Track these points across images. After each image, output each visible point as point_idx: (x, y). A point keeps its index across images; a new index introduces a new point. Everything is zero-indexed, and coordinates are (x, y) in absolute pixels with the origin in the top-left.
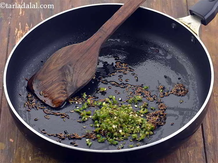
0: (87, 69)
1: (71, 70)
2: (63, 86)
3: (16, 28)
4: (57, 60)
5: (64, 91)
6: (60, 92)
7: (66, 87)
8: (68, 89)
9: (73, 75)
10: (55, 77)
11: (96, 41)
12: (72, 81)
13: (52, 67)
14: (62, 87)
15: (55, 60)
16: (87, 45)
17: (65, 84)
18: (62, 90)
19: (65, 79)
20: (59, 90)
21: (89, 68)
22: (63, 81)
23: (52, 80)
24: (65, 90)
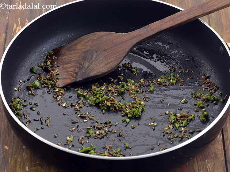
0: (108, 62)
1: (94, 57)
2: (77, 69)
3: (14, 24)
4: (88, 41)
5: (75, 75)
6: (70, 74)
7: (79, 71)
8: (79, 74)
9: (92, 62)
10: (75, 57)
11: (134, 38)
12: (88, 67)
13: (79, 47)
14: (75, 70)
15: (86, 41)
16: (124, 38)
17: (80, 67)
18: (73, 72)
19: (83, 63)
20: (71, 72)
21: (111, 62)
22: (80, 64)
23: (71, 58)
24: (76, 73)
